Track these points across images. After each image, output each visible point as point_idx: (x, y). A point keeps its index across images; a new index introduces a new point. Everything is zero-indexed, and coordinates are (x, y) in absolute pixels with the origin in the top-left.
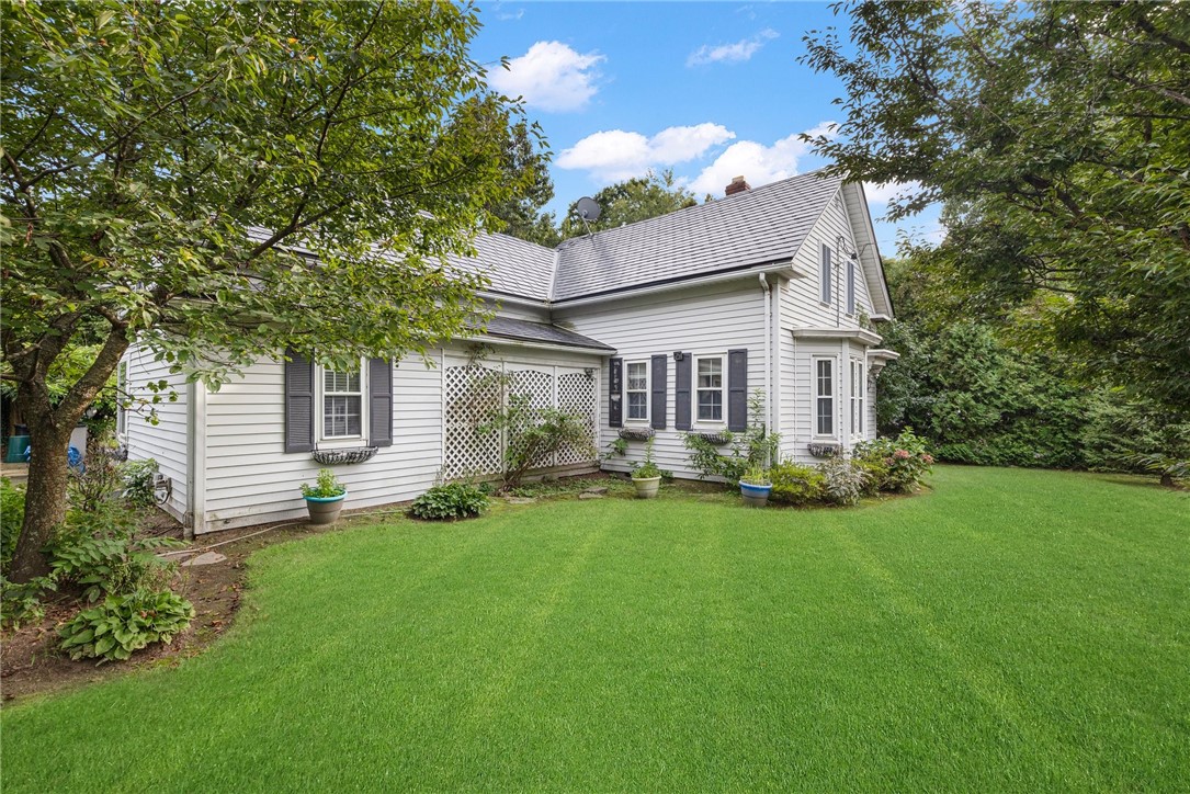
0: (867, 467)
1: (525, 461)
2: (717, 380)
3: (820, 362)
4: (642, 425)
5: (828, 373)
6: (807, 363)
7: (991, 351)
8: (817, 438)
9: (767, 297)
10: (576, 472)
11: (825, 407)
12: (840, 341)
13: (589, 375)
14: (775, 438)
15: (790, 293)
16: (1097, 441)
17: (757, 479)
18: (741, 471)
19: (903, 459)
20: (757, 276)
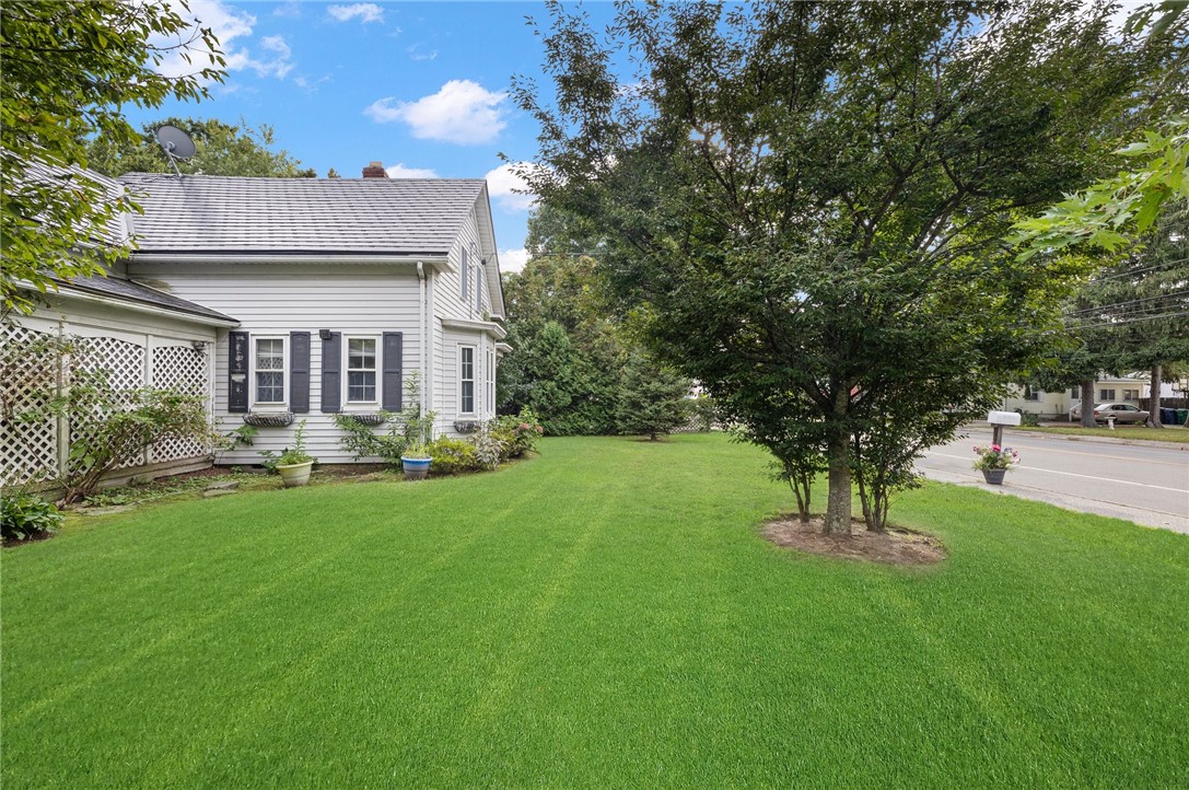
0: (504, 438)
1: (108, 459)
2: (370, 362)
3: (463, 349)
4: (280, 409)
5: (470, 359)
6: (453, 349)
7: (566, 351)
8: (461, 416)
9: (422, 286)
10: (180, 470)
11: (468, 388)
12: (480, 332)
13: (198, 349)
14: (430, 418)
15: (441, 285)
16: (624, 414)
17: (417, 454)
18: (402, 448)
19: (525, 430)
20: (416, 264)
